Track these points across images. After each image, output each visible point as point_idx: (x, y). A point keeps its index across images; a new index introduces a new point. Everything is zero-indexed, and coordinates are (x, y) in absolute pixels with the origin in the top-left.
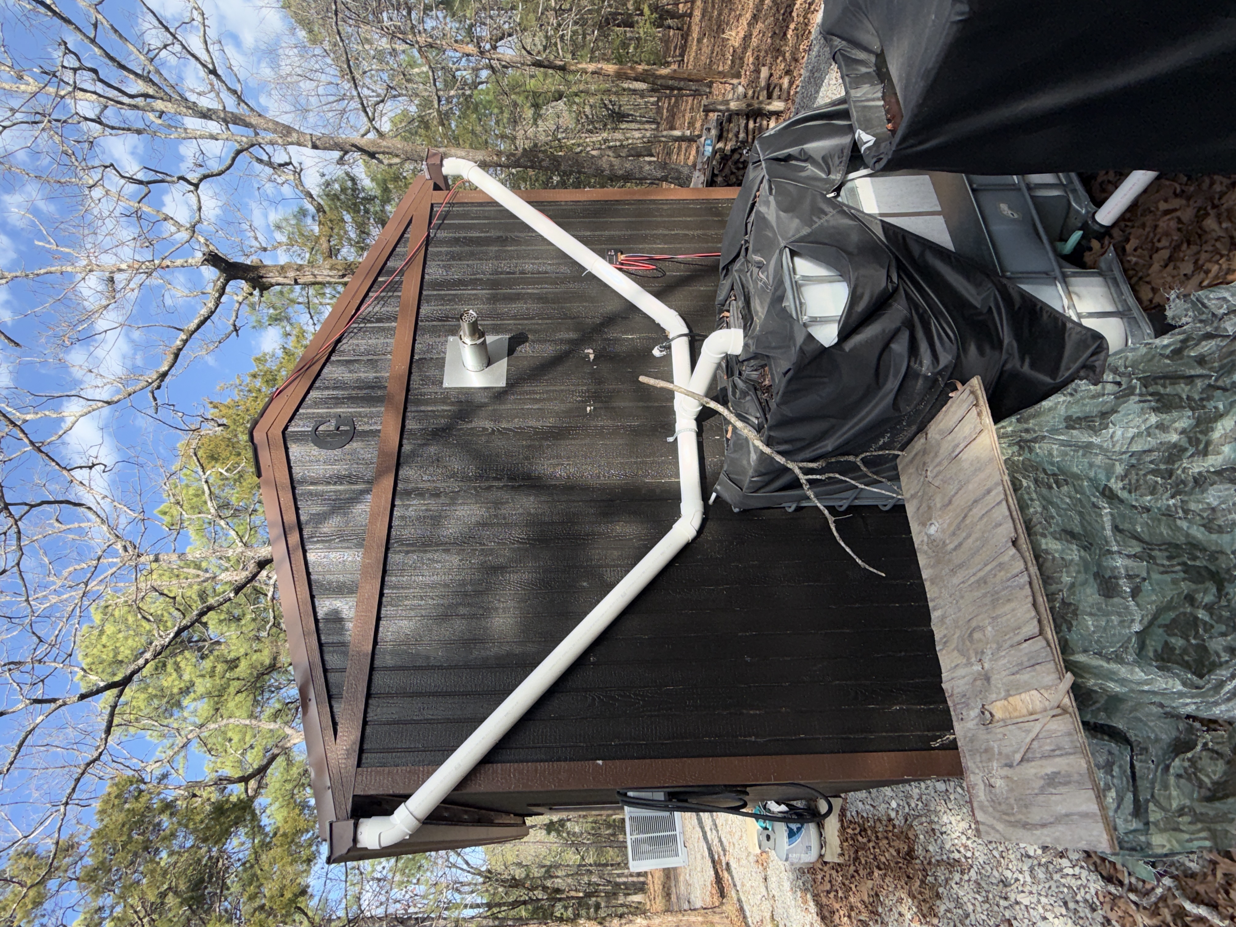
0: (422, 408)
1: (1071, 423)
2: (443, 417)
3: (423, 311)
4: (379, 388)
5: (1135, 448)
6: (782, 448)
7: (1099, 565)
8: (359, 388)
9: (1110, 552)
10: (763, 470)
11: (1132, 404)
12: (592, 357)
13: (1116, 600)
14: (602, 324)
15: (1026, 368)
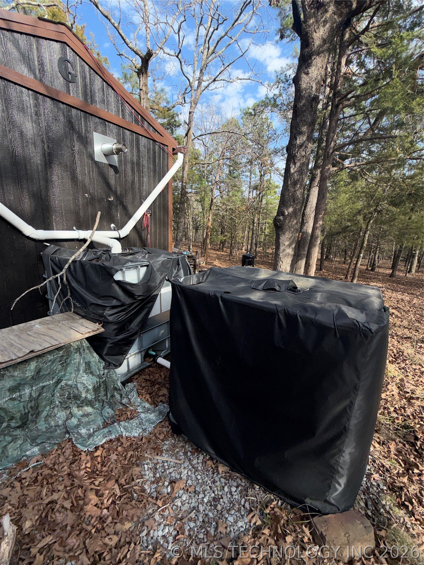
0: (83, 119)
1: (88, 364)
2: (79, 128)
3: (127, 131)
4: (91, 101)
5: (79, 385)
6: (72, 267)
7: (25, 384)
8: (91, 91)
9: (32, 387)
10: (61, 261)
11: (95, 379)
12: (110, 199)
13: (8, 394)
14: (123, 205)
15: (108, 345)
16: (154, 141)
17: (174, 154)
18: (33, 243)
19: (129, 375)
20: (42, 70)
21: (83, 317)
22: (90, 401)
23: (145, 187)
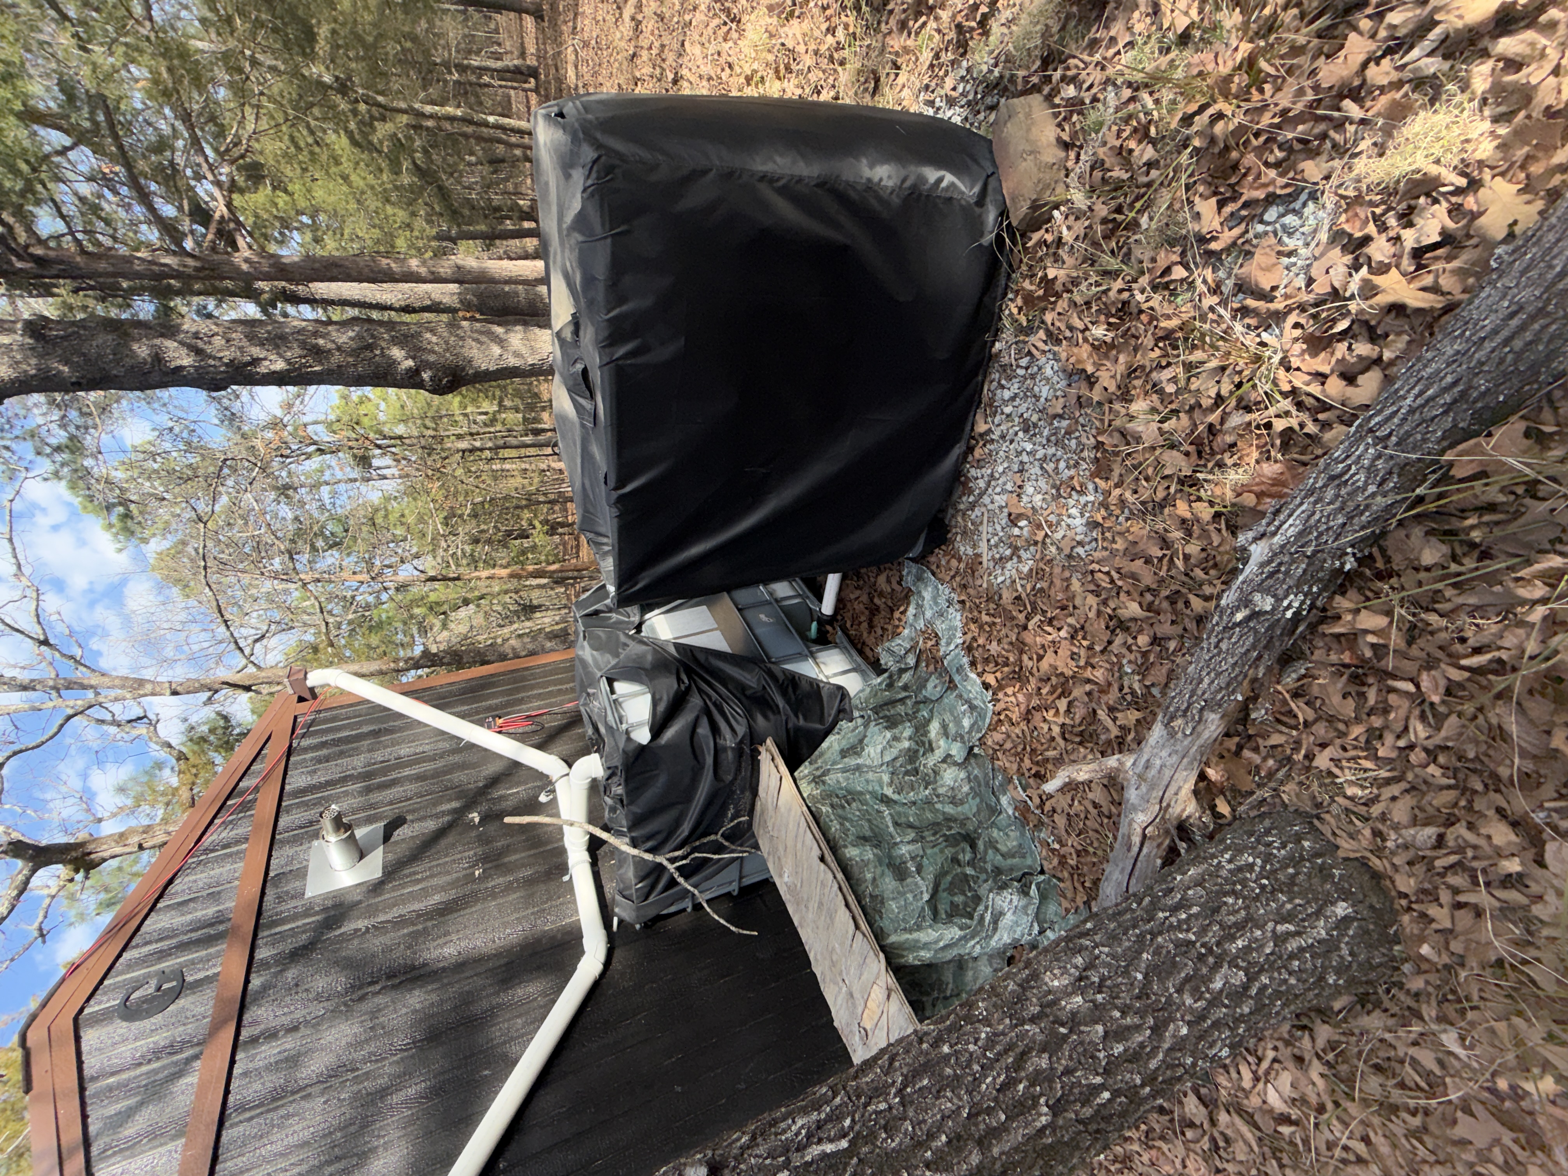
0: (279, 929)
1: (844, 753)
2: (304, 932)
3: (282, 823)
4: (221, 922)
5: (887, 758)
6: (649, 844)
7: (890, 857)
8: (192, 931)
9: (896, 844)
10: (642, 874)
11: (873, 728)
12: (477, 820)
13: (909, 880)
14: (486, 787)
15: (802, 722)
16: (290, 752)
17: (314, 696)
18: (618, 954)
19: (864, 666)
20: (172, 1049)
21: (755, 793)
22: (917, 729)
23: (426, 747)
